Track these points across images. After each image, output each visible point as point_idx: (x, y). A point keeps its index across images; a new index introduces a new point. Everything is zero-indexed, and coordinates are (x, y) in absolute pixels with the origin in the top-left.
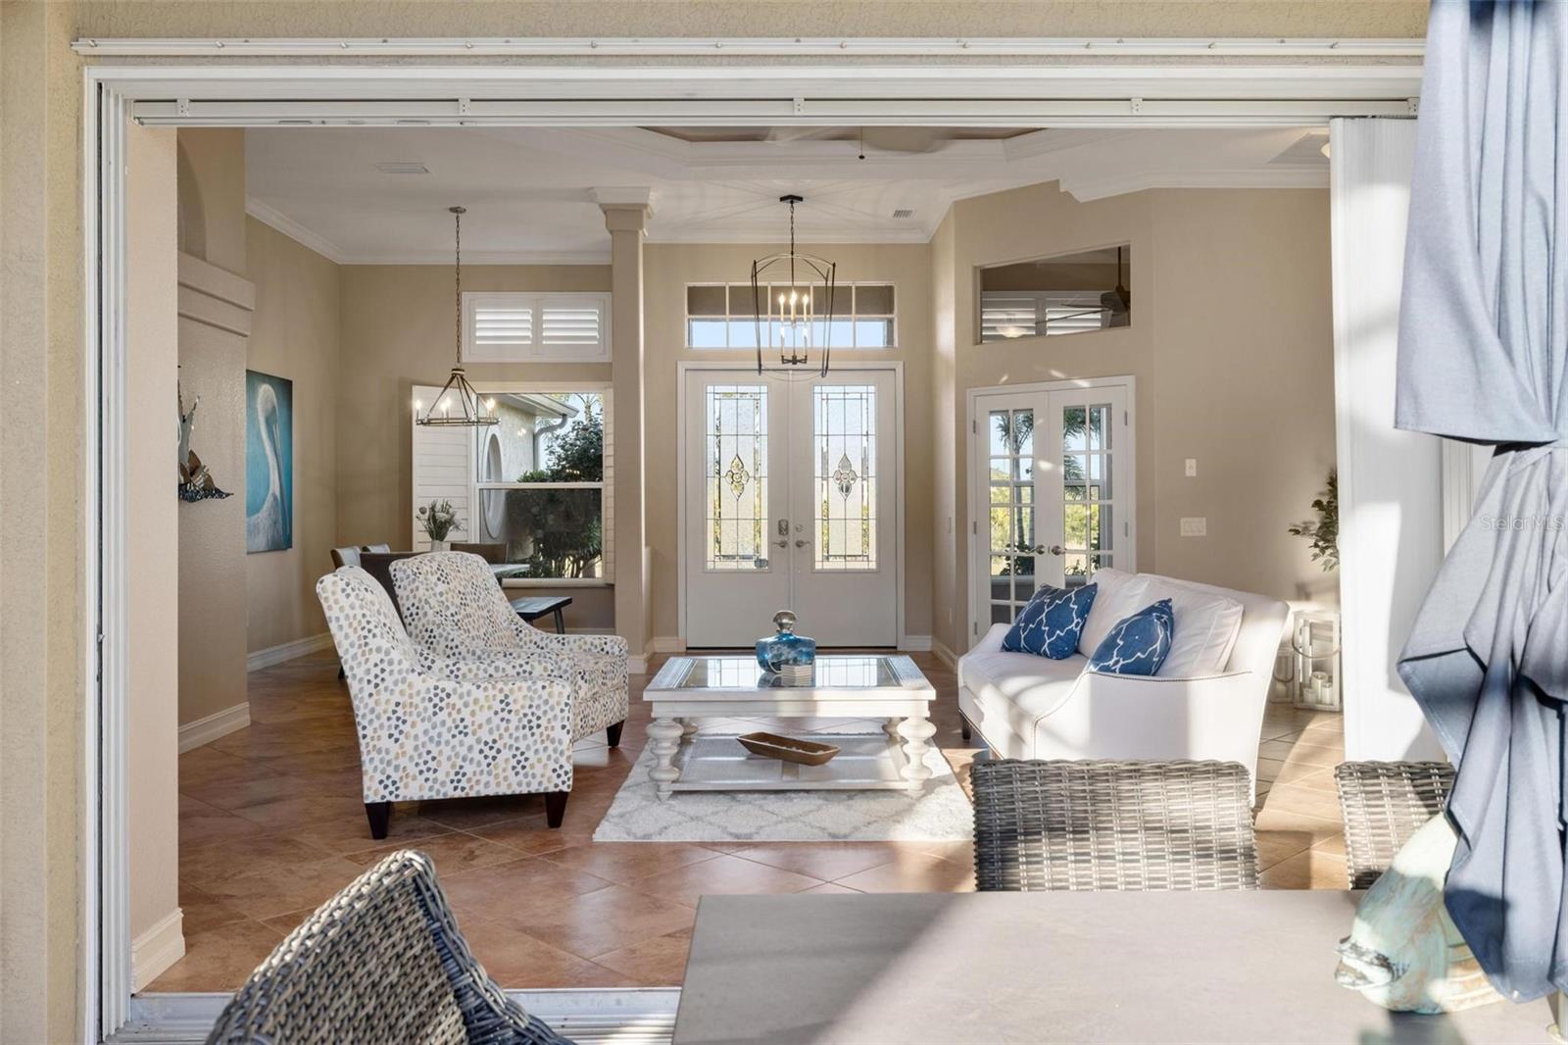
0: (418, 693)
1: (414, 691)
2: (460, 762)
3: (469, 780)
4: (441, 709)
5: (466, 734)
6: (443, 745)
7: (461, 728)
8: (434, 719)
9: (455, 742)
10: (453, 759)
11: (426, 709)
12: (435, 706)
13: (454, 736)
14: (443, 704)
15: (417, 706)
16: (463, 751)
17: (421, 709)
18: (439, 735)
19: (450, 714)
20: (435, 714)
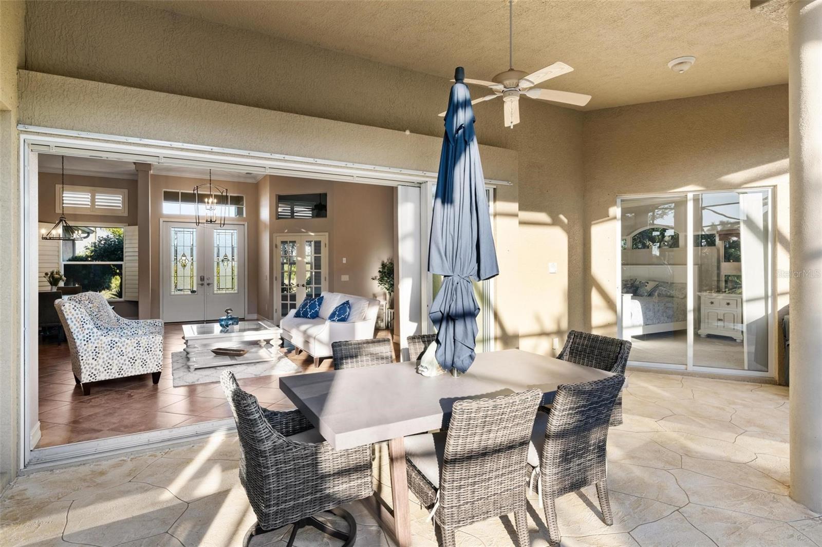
0: (104, 343)
1: (103, 342)
2: (121, 365)
3: (124, 371)
4: (113, 348)
5: (123, 356)
6: (114, 360)
7: (121, 354)
8: (111, 351)
9: (119, 358)
10: (118, 364)
11: (107, 348)
12: (111, 347)
13: (118, 357)
14: (114, 346)
15: (104, 347)
16: (122, 361)
17: (105, 348)
18: (113, 357)
19: (117, 349)
20: (111, 349)
